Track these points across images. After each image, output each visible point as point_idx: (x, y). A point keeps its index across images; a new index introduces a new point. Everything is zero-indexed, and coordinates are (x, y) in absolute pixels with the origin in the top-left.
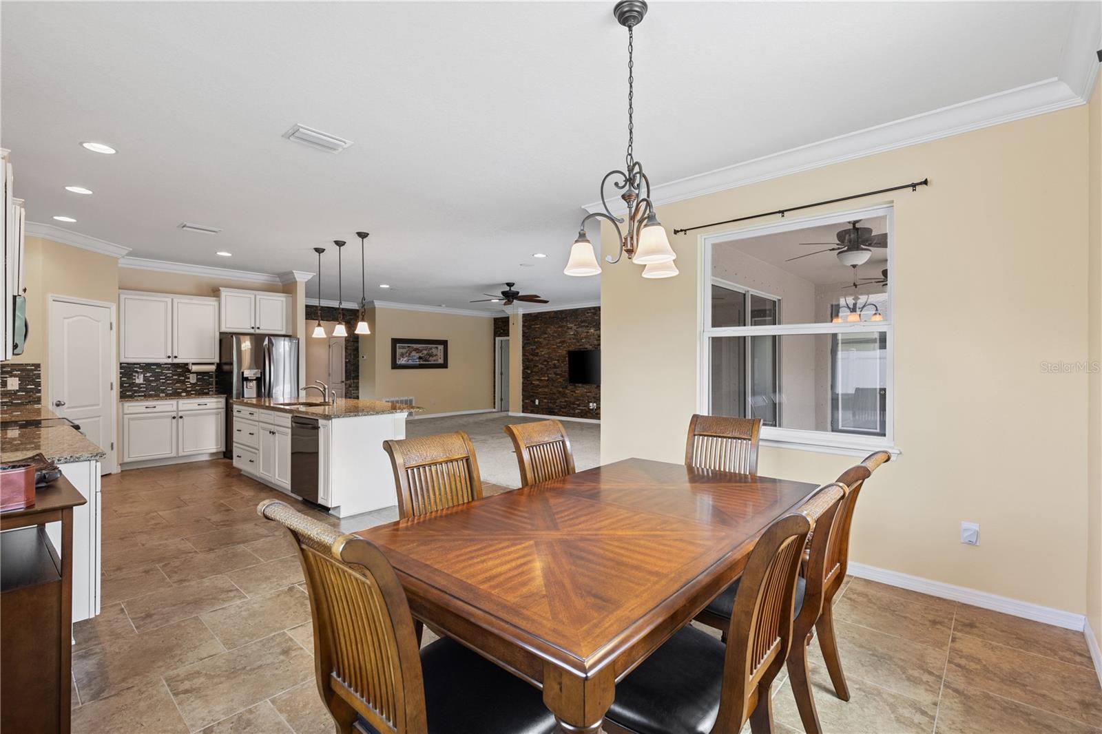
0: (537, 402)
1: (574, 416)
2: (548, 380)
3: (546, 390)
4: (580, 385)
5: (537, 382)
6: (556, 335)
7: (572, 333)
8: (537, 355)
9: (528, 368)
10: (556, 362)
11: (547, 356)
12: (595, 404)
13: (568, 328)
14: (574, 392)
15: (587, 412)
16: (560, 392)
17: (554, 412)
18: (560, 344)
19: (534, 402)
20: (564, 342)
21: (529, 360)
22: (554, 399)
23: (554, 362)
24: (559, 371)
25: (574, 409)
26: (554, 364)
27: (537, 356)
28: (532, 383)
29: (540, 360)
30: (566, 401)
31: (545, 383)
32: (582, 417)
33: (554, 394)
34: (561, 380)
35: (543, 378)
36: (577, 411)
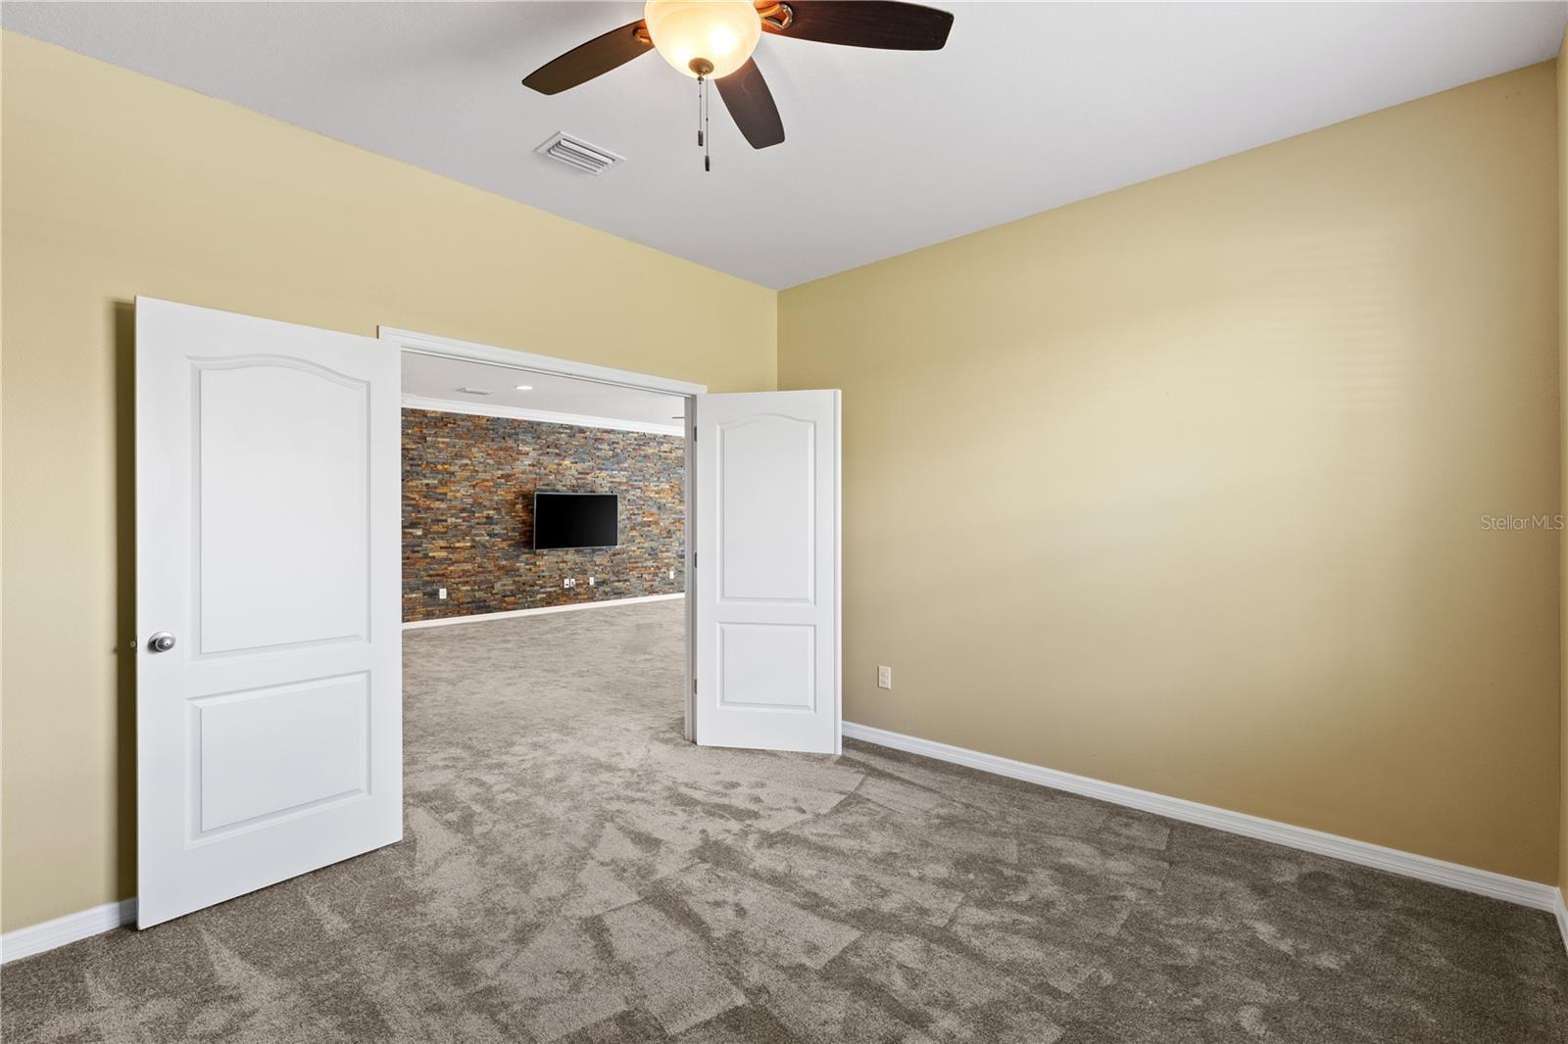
0: (443, 594)
1: (534, 605)
2: (472, 547)
3: (468, 566)
4: (545, 551)
5: (443, 554)
6: (491, 462)
7: (527, 463)
8: (442, 498)
9: (413, 525)
10: (491, 512)
11: (470, 501)
12: (573, 580)
13: (519, 453)
14: (535, 564)
15: (558, 594)
16: (502, 568)
17: (489, 606)
18: (503, 481)
19: (436, 593)
20: (507, 477)
21: (417, 508)
22: (487, 581)
23: (485, 513)
24: (498, 529)
25: (533, 594)
26: (488, 517)
27: (442, 500)
28: (426, 556)
29: (449, 508)
30: (514, 582)
31: (465, 554)
32: (549, 604)
33: (490, 572)
34: (504, 545)
35: (457, 545)
36: (539, 597)
